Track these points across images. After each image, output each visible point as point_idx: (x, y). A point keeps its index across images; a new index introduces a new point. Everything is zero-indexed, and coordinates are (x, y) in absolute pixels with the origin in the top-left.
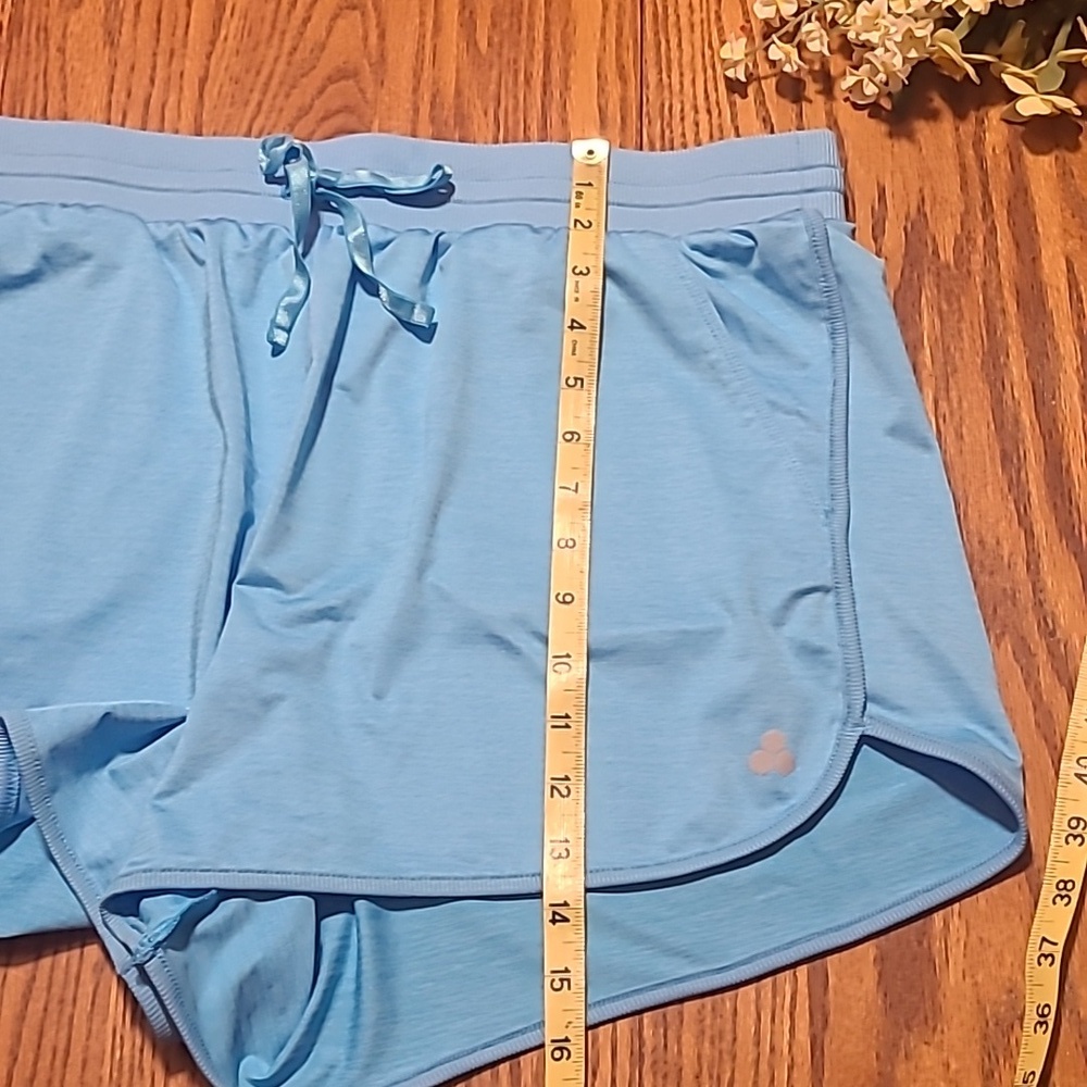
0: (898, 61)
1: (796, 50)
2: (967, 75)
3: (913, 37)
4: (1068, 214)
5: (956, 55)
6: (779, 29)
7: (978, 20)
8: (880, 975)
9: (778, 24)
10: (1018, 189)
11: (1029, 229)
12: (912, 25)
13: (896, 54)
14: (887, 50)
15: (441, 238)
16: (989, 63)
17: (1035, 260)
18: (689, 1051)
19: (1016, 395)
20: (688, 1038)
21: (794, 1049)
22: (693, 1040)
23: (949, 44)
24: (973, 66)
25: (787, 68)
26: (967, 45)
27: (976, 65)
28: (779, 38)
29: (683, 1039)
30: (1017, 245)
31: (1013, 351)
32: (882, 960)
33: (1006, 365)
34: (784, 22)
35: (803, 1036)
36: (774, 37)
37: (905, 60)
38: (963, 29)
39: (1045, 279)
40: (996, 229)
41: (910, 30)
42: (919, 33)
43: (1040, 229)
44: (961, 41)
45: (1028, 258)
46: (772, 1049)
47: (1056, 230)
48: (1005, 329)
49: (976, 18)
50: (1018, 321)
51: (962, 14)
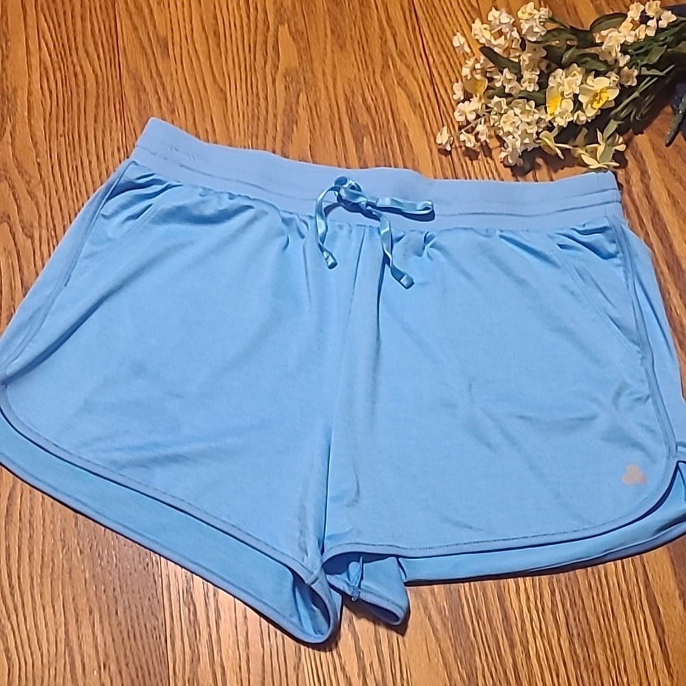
0: (518, 144)
1: (474, 137)
2: (557, 154)
3: (527, 133)
4: (681, 221)
5: (551, 143)
6: (466, 126)
7: (562, 129)
8: (684, 603)
9: (465, 124)
10: (654, 213)
11: (664, 232)
12: (527, 127)
13: (517, 140)
14: (514, 137)
15: (427, 235)
16: (569, 149)
17: (671, 246)
18: (601, 658)
19: (678, 312)
20: (599, 650)
21: (652, 646)
22: (602, 652)
23: (548, 139)
24: (561, 150)
25: (468, 145)
26: (557, 140)
27: (562, 150)
28: (465, 131)
29: (597, 651)
30: (661, 240)
31: (672, 292)
32: (683, 595)
33: (669, 298)
34: (468, 123)
35: (654, 639)
36: (463, 131)
37: (522, 144)
38: (555, 132)
39: (678, 254)
40: (648, 234)
41: (526, 130)
42: (529, 131)
43: (670, 231)
44: (554, 138)
45: (668, 246)
46: (641, 649)
47: (677, 230)
48: (665, 281)
49: (561, 129)
50: (670, 276)
51: (555, 125)
